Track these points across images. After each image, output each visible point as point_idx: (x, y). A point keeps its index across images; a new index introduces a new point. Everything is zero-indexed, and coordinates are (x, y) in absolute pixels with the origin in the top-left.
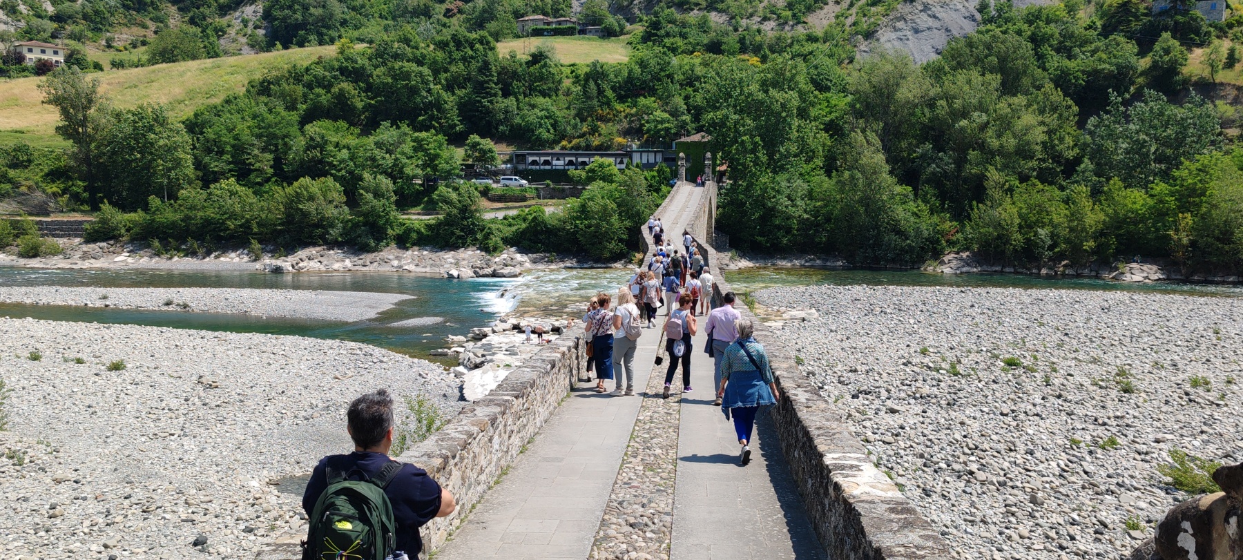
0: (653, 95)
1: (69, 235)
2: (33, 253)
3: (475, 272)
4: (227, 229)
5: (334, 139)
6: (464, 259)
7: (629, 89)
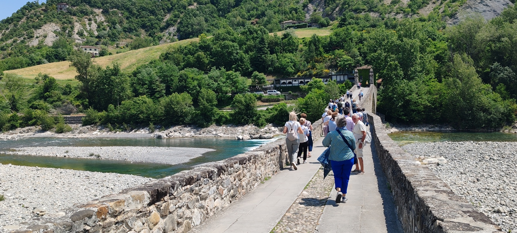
0: (343, 49)
1: (77, 123)
2: (60, 131)
3: (251, 137)
4: (140, 118)
5: (191, 76)
6: (246, 130)
7: (330, 47)
